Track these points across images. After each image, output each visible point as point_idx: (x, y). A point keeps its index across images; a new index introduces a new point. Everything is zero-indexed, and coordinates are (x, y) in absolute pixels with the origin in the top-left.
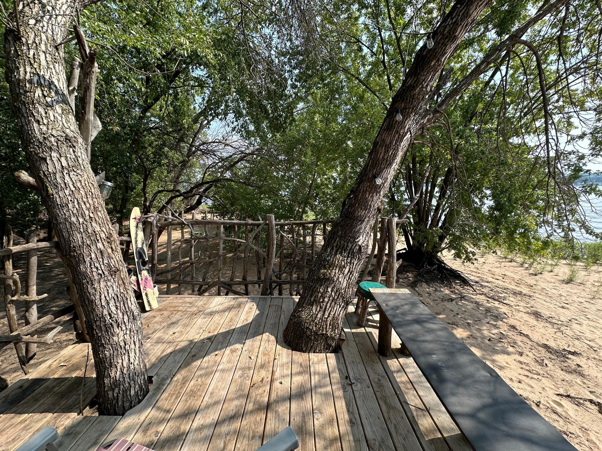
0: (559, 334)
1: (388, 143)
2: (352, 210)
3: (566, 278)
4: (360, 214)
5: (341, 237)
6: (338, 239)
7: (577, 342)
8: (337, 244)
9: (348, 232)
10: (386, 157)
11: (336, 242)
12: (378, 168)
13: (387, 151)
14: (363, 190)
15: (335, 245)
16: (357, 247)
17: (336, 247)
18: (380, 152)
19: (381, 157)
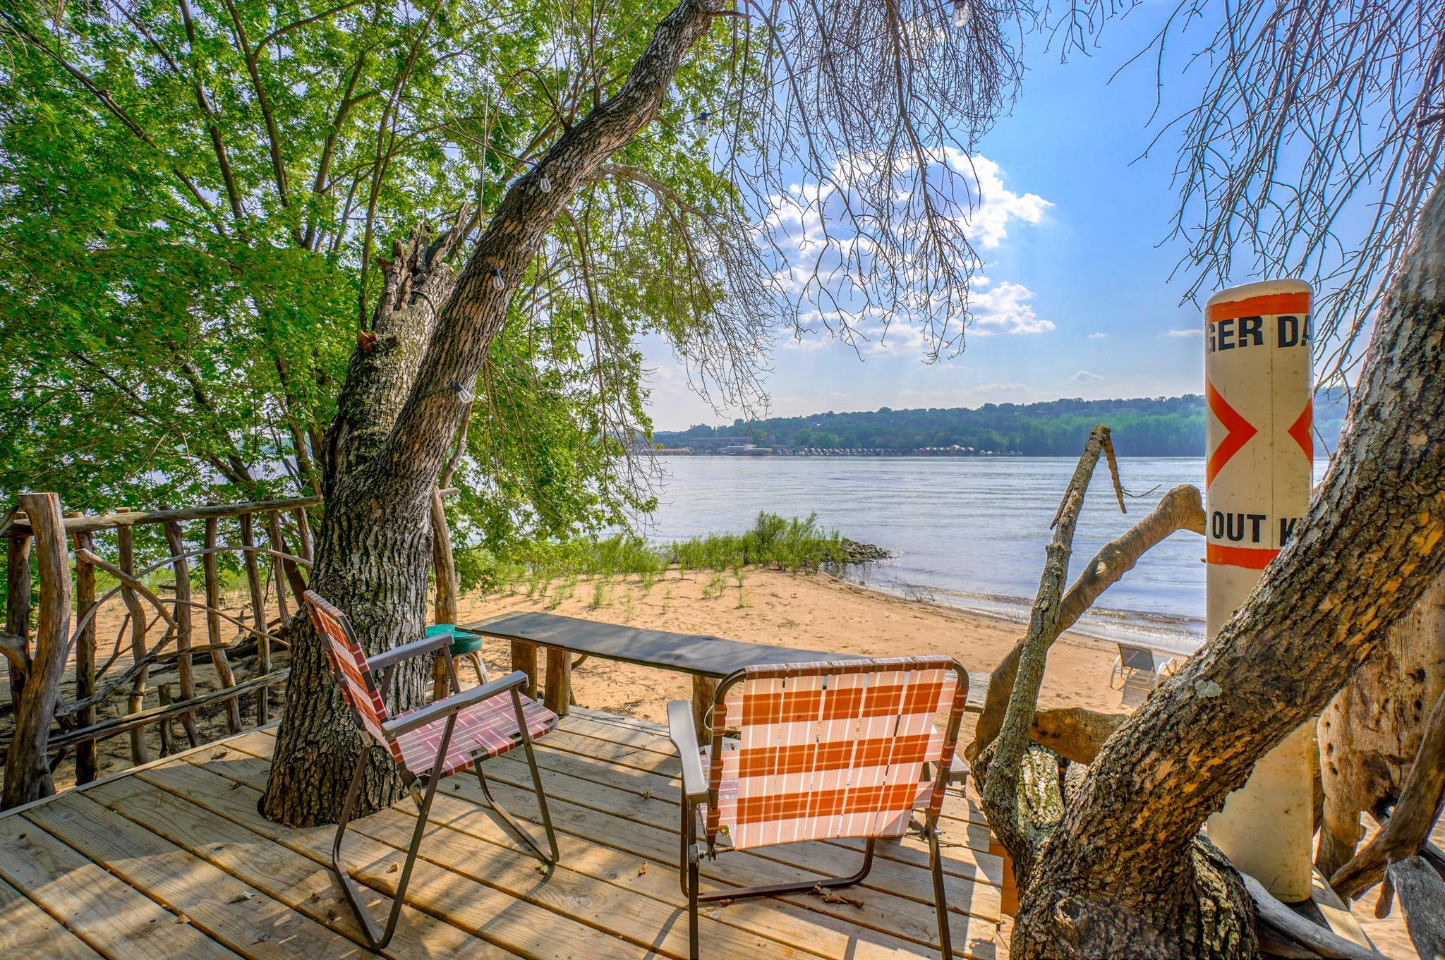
0: (613, 685)
1: (478, 326)
2: (404, 457)
3: (591, 600)
4: (423, 465)
5: (384, 522)
6: (376, 528)
7: (633, 687)
8: (377, 541)
9: (399, 509)
10: (475, 352)
11: (372, 537)
12: (462, 371)
13: (476, 341)
14: (431, 415)
15: (370, 542)
16: (423, 541)
17: (376, 547)
18: (463, 339)
19: (467, 349)
